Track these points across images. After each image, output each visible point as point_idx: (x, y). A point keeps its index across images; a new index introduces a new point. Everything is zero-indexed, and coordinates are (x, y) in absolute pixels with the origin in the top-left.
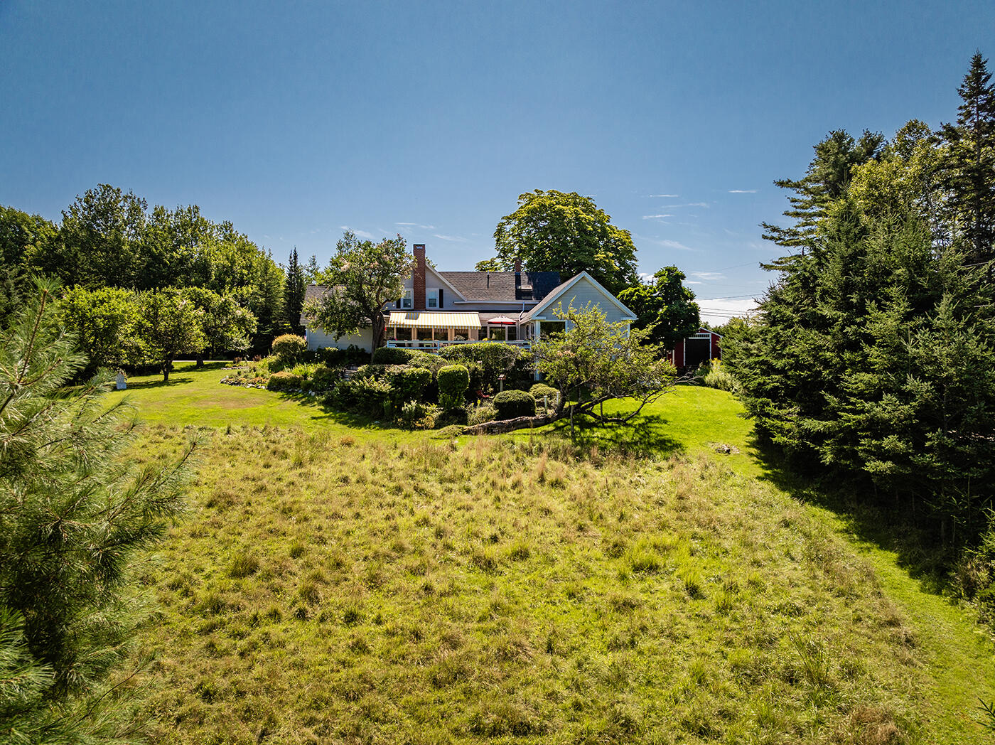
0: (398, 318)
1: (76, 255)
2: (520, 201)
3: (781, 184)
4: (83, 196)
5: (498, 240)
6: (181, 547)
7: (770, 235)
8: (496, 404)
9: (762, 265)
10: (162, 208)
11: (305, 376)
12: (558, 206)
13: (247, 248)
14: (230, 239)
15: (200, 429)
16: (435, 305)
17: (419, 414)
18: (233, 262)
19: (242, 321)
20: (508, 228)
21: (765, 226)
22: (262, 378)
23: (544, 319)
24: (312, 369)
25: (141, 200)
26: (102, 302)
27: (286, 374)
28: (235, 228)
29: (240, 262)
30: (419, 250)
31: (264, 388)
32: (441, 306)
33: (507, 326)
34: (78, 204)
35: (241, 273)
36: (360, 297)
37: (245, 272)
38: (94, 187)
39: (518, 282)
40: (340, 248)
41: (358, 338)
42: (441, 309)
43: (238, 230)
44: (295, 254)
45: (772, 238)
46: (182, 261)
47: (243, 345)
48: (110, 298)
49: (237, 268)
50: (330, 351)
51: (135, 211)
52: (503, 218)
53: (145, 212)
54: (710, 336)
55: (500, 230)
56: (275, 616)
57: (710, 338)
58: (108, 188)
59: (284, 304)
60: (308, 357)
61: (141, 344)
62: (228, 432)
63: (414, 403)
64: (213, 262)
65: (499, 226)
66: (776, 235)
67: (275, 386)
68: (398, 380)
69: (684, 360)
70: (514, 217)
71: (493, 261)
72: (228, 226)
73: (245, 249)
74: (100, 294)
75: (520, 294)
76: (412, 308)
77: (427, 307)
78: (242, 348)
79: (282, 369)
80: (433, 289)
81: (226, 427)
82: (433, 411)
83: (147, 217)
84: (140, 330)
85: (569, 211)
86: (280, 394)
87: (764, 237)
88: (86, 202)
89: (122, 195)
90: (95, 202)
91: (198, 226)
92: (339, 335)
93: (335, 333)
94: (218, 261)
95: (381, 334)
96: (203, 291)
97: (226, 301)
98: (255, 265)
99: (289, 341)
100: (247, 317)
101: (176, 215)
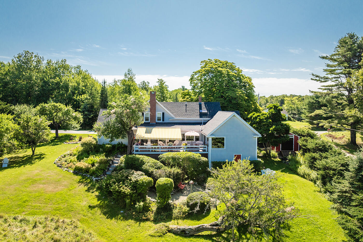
0: (140, 132)
2: (201, 64)
3: (323, 58)
4: (16, 56)
7: (315, 79)
9: (310, 91)
10: (51, 60)
11: (93, 165)
12: (219, 68)
13: (85, 77)
14: (79, 73)
16: (160, 120)
17: (146, 208)
18: (79, 84)
19: (75, 118)
21: (313, 75)
22: (72, 164)
23: (214, 137)
24: (97, 159)
25: (42, 57)
27: (83, 164)
29: (82, 84)
30: (153, 94)
31: (72, 171)
32: (163, 120)
33: (194, 136)
34: (14, 59)
35: (82, 89)
37: (84, 88)
38: (21, 52)
39: (200, 108)
42: (163, 122)
43: (83, 69)
45: (316, 80)
46: (58, 84)
50: (107, 147)
51: (39, 62)
52: (193, 73)
53: (43, 62)
54: (294, 136)
55: (192, 78)
57: (293, 137)
58: (27, 52)
60: (97, 151)
63: (141, 203)
64: (70, 84)
65: (191, 76)
66: (318, 78)
67: (78, 171)
68: (135, 185)
69: (281, 148)
72: (79, 67)
73: (84, 78)
75: (202, 115)
76: (149, 121)
77: (156, 124)
79: (83, 159)
80: (159, 112)
82: (153, 207)
83: (44, 64)
85: (224, 70)
86: (79, 178)
87: (312, 79)
88: (18, 58)
89: (34, 55)
90: (22, 59)
91: (66, 68)
92: (111, 141)
93: (110, 139)
94: (72, 84)
95: (132, 140)
96: (58, 104)
97: (68, 109)
98: (88, 84)
99: (88, 142)
100: (78, 117)
101: (56, 64)
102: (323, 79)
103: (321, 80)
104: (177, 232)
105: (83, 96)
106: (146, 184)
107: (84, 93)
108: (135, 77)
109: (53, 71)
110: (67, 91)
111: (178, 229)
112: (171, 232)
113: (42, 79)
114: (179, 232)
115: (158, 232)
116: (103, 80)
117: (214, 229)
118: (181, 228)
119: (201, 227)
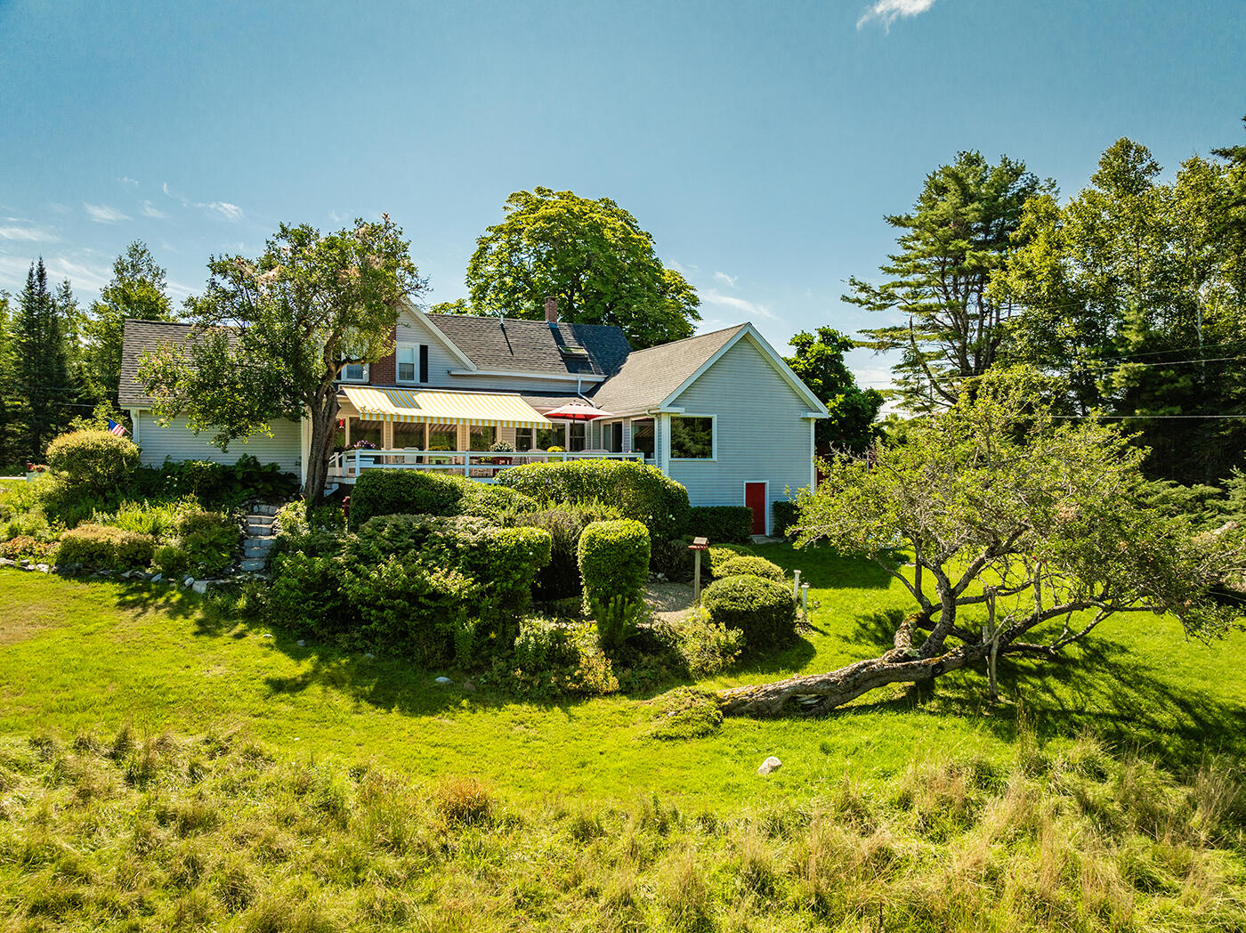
0: (372, 402)
2: (508, 205)
3: (896, 221)
11: (156, 535)
16: (411, 376)
22: (31, 540)
23: (681, 412)
24: (169, 516)
31: (45, 568)
32: (424, 377)
33: (568, 422)
39: (559, 341)
40: (120, 270)
42: (424, 384)
52: (490, 229)
59: (17, 363)
67: (83, 565)
75: (571, 363)
76: (366, 378)
77: (398, 381)
79: (87, 516)
80: (408, 344)
86: (110, 590)
87: (845, 299)
99: (98, 446)
102: (878, 298)
103: (872, 301)
104: (769, 705)
106: (535, 550)
108: (163, 281)
111: (767, 694)
112: (741, 715)
114: (779, 706)
115: (687, 721)
116: (36, 263)
117: (920, 669)
118: (782, 687)
119: (865, 670)
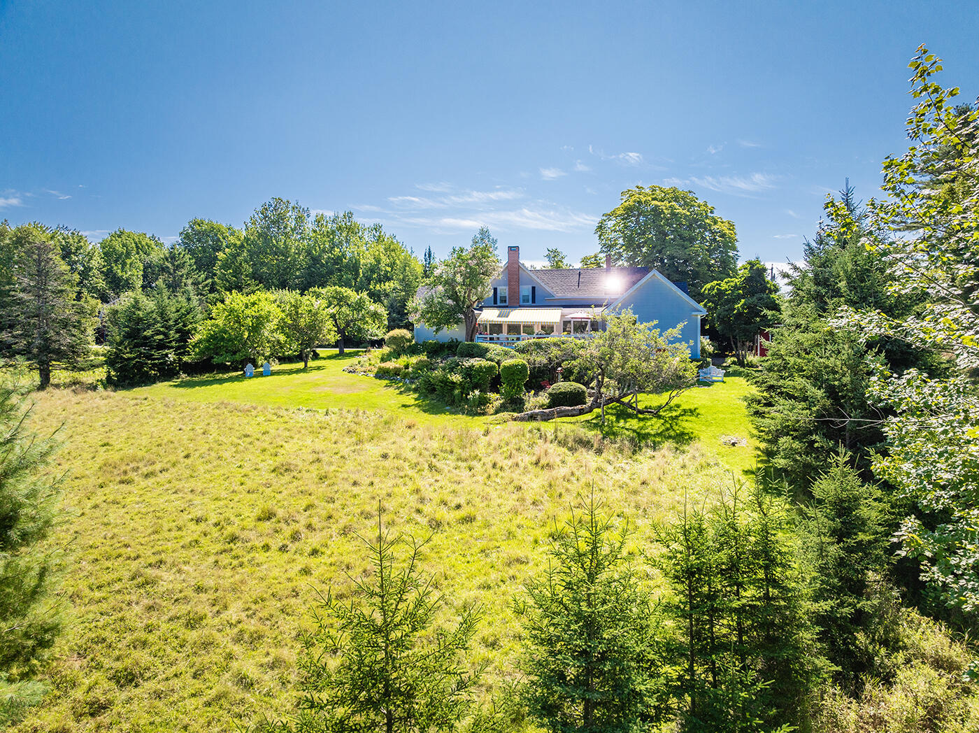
0: (489, 315)
1: (241, 264)
2: (621, 198)
4: (260, 208)
5: (600, 236)
6: (236, 499)
8: (550, 394)
10: (322, 215)
11: (407, 367)
12: (654, 202)
13: (392, 248)
14: (379, 240)
15: (307, 411)
16: (527, 302)
17: (483, 402)
18: (378, 261)
19: (375, 316)
20: (610, 224)
22: (372, 367)
24: (414, 360)
25: (306, 209)
26: (254, 304)
27: (391, 365)
28: (383, 230)
29: (385, 260)
30: (514, 251)
31: (372, 376)
32: (534, 301)
33: (589, 320)
34: (256, 216)
35: (386, 270)
36: (454, 296)
37: (389, 269)
38: (268, 200)
41: (455, 332)
42: (532, 305)
43: (387, 232)
44: (430, 252)
46: (338, 260)
47: (377, 335)
48: (259, 300)
49: (382, 265)
50: (431, 343)
51: (299, 219)
52: (603, 215)
53: (308, 220)
55: (601, 226)
56: (266, 548)
58: (278, 201)
60: (413, 351)
61: (282, 338)
62: (327, 414)
63: (477, 392)
64: (362, 262)
65: (599, 223)
67: (382, 374)
68: (469, 373)
70: (613, 213)
71: (596, 257)
72: (377, 228)
73: (390, 250)
74: (253, 298)
76: (507, 304)
77: (519, 304)
78: (375, 338)
79: (390, 360)
80: (526, 287)
81: (325, 410)
82: (496, 399)
83: (309, 225)
84: (282, 327)
85: (664, 206)
86: (385, 382)
88: (262, 214)
89: (290, 206)
90: (269, 213)
91: (352, 230)
92: (437, 330)
93: (435, 328)
94: (366, 260)
95: (473, 329)
96: (343, 290)
97: (361, 298)
98: (398, 262)
99: (398, 335)
100: (379, 311)
101: (333, 221)
104: (524, 418)
105: (387, 284)
107: (389, 279)
109: (329, 237)
110: (357, 274)
111: (525, 415)
113: (309, 253)
114: (527, 418)
118: (529, 413)
119: (558, 410)
